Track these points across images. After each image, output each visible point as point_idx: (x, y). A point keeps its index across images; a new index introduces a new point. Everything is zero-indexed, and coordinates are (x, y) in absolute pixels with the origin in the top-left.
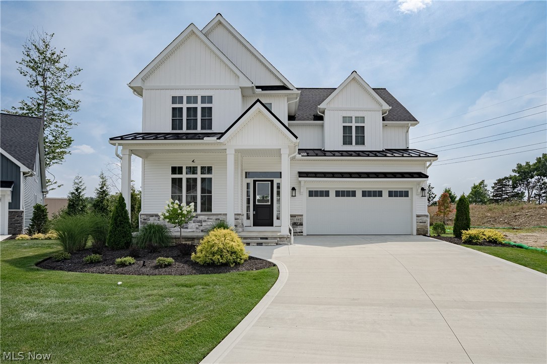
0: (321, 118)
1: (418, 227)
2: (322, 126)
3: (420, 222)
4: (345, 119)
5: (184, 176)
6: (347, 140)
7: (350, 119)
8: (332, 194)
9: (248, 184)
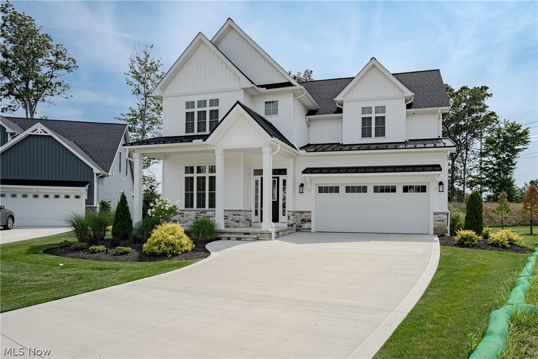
0: (340, 111)
1: (436, 226)
2: (341, 118)
3: (438, 221)
4: (364, 110)
5: (195, 175)
6: (366, 133)
7: (368, 110)
8: (342, 190)
9: (257, 181)
